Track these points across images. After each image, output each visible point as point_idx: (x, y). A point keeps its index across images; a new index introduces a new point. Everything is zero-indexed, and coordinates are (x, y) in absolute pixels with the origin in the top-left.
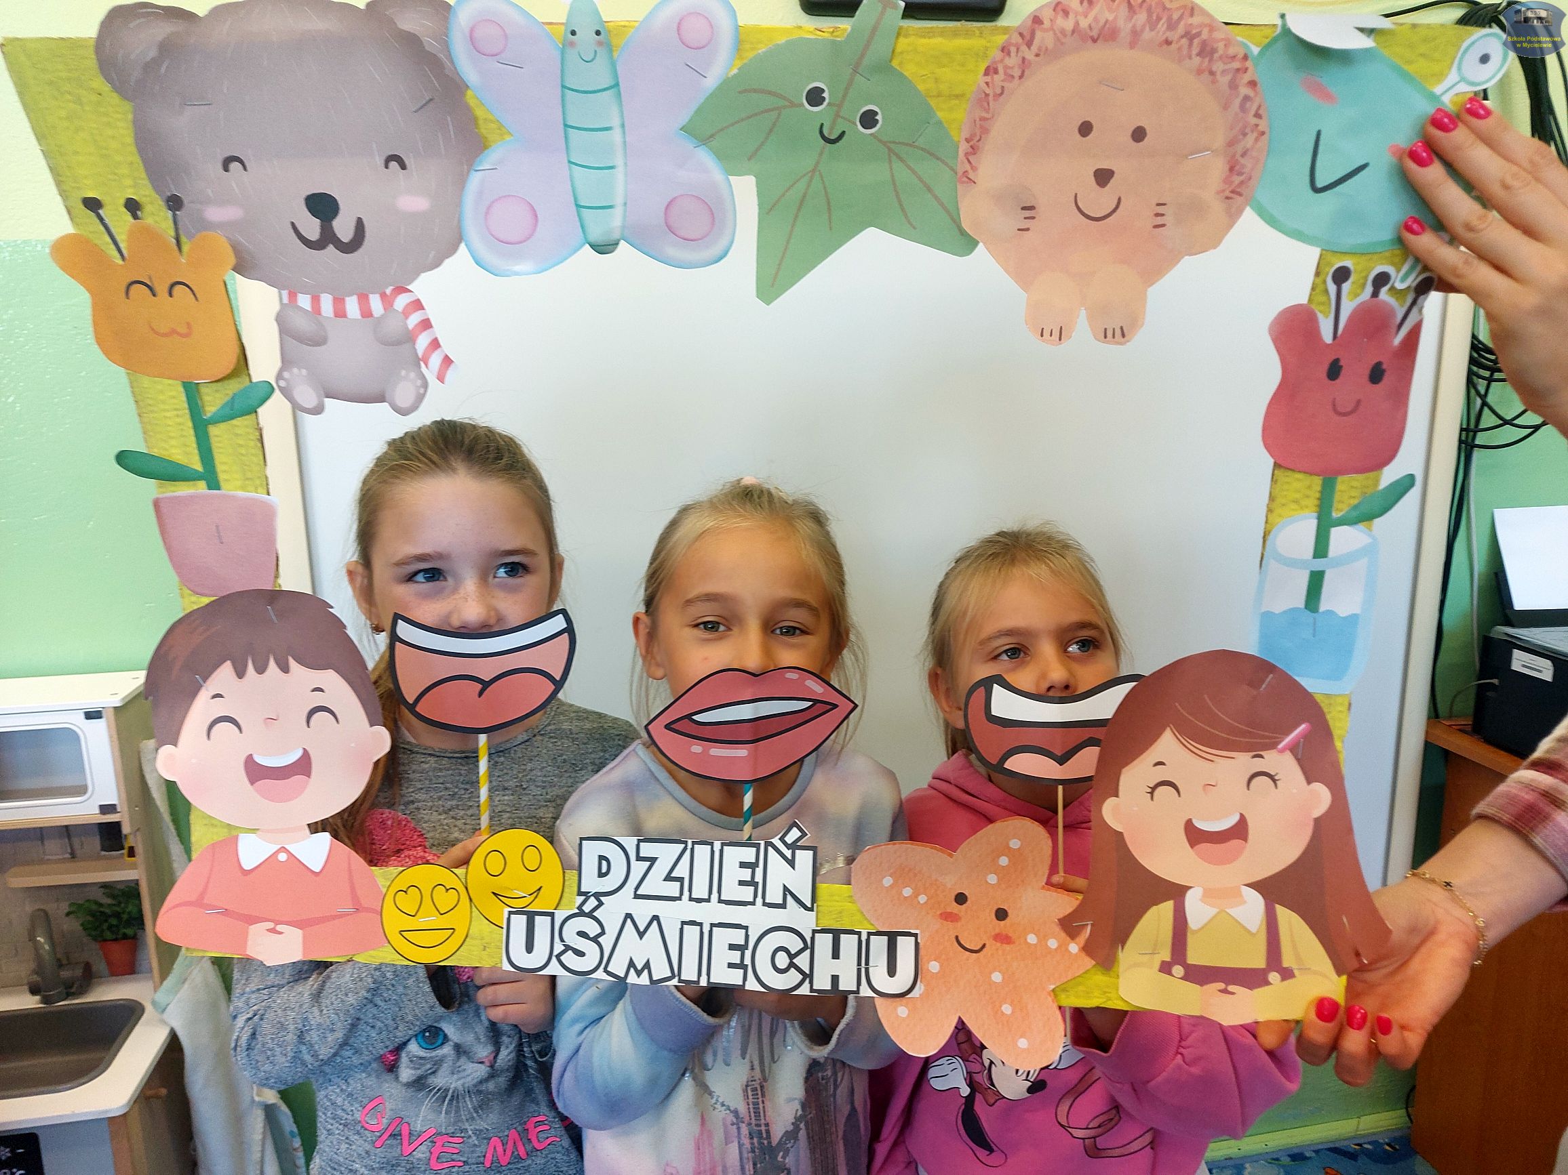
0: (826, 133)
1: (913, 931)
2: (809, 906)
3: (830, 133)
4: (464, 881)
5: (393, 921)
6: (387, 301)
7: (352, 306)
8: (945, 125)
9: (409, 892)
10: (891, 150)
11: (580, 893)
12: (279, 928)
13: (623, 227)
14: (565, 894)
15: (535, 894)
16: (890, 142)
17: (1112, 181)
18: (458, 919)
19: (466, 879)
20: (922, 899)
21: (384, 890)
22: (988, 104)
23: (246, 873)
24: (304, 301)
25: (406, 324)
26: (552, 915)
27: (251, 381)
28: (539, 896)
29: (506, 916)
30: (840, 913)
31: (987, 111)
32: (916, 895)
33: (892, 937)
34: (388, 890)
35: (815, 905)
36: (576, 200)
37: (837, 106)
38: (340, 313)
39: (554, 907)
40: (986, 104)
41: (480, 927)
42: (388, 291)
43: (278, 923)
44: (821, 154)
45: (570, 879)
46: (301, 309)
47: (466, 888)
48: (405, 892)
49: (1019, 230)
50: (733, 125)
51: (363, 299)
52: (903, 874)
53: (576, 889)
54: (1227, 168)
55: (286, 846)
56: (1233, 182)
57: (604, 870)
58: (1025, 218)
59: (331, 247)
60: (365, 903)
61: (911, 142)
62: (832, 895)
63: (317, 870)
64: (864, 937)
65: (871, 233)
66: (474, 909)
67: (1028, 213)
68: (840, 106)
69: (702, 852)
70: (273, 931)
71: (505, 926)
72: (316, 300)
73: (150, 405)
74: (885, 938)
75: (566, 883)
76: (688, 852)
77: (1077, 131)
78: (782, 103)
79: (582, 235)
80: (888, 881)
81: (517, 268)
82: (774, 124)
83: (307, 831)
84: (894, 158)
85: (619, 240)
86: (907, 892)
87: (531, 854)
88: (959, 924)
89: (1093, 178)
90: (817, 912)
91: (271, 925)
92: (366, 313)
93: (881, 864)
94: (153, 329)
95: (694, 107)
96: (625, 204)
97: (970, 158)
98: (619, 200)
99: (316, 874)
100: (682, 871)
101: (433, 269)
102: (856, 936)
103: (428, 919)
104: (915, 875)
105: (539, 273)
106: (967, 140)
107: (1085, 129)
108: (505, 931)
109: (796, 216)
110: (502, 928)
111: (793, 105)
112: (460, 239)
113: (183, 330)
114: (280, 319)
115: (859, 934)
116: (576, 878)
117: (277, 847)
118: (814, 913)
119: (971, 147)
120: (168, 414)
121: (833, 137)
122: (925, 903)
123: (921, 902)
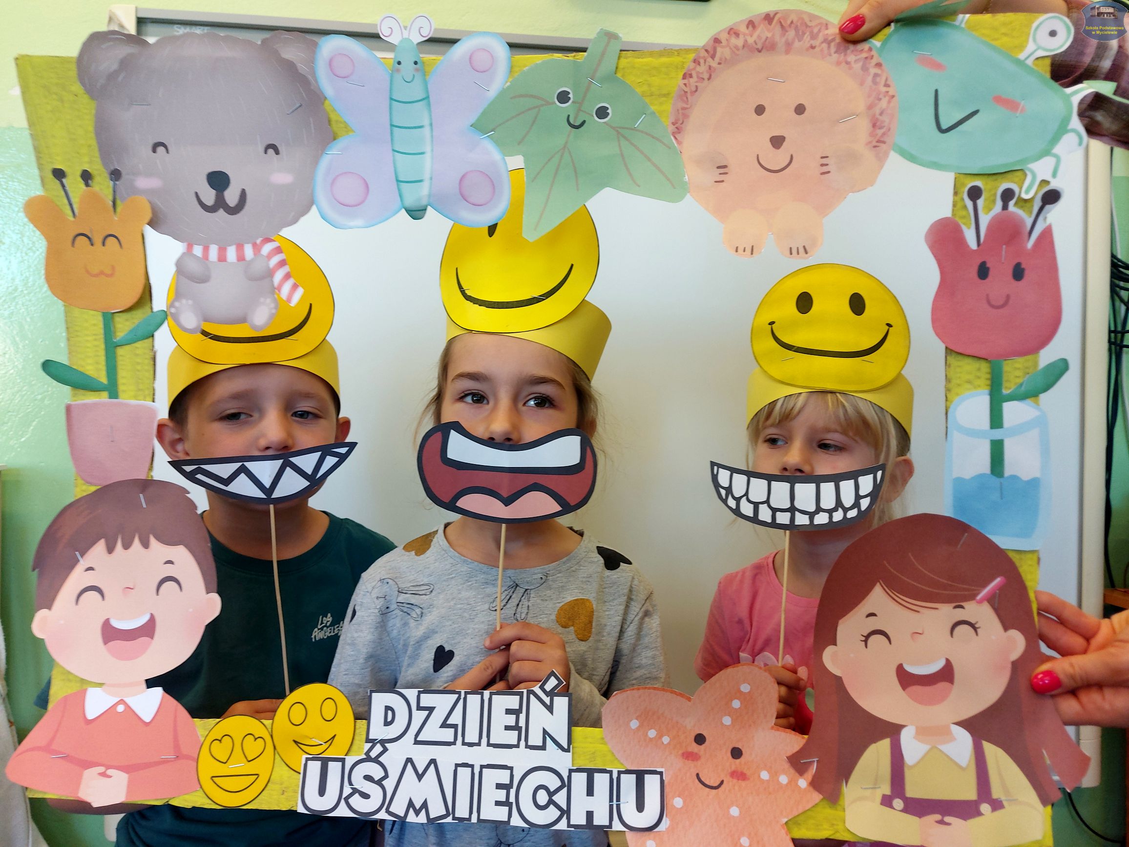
0: (572, 121)
1: (659, 770)
2: (566, 747)
3: (575, 121)
4: (270, 730)
5: (207, 767)
6: (257, 248)
7: (231, 254)
8: (657, 114)
9: (223, 740)
10: (620, 133)
11: (368, 740)
12: (110, 772)
13: (429, 196)
14: (355, 742)
15: (330, 742)
16: (620, 128)
17: (785, 144)
18: (262, 766)
19: (272, 728)
20: (666, 740)
21: (202, 739)
22: (687, 98)
23: (89, 722)
24: (198, 251)
25: (268, 265)
26: (343, 761)
27: (152, 312)
28: (333, 742)
29: (303, 762)
30: (594, 753)
31: (687, 102)
32: (660, 736)
33: (640, 776)
34: (205, 739)
35: (571, 746)
36: (397, 177)
37: (579, 104)
38: (222, 258)
39: (345, 754)
40: (685, 98)
41: (281, 772)
42: (258, 241)
43: (109, 767)
44: (569, 136)
45: (360, 728)
46: (195, 256)
47: (272, 736)
48: (220, 741)
49: (716, 182)
50: (508, 121)
51: (240, 248)
52: (648, 717)
53: (364, 737)
54: (870, 125)
55: (125, 699)
56: (877, 135)
57: (389, 719)
58: (720, 174)
59: (221, 211)
60: (185, 750)
61: (633, 127)
62: (586, 738)
63: (147, 719)
64: (615, 776)
65: (607, 190)
66: (277, 756)
67: (722, 171)
68: (581, 103)
69: (474, 701)
70: (103, 775)
71: (302, 772)
72: (206, 249)
73: (77, 331)
74: (634, 776)
75: (357, 731)
76: (461, 702)
77: (753, 111)
78: (540, 102)
79: (400, 203)
80: (634, 724)
81: (352, 224)
82: (536, 118)
83: (144, 685)
84: (622, 139)
85: (427, 207)
86: (652, 733)
87: (329, 706)
88: (699, 763)
89: (770, 143)
90: (573, 753)
91: (101, 769)
92: (241, 258)
93: (627, 708)
94: (87, 272)
95: (481, 110)
96: (431, 179)
97: (677, 136)
98: (426, 176)
99: (147, 724)
100: (457, 718)
101: (291, 225)
102: (608, 775)
103: (238, 765)
104: (659, 718)
105: (367, 227)
106: (673, 124)
107: (760, 110)
108: (301, 776)
109: (553, 182)
110: (300, 773)
111: (548, 103)
112: (312, 202)
113: (108, 272)
114: (179, 264)
115: (611, 772)
116: (365, 726)
117: (117, 700)
118: (569, 755)
119: (677, 128)
120: (89, 338)
121: (577, 124)
122: (669, 744)
123: (665, 743)
